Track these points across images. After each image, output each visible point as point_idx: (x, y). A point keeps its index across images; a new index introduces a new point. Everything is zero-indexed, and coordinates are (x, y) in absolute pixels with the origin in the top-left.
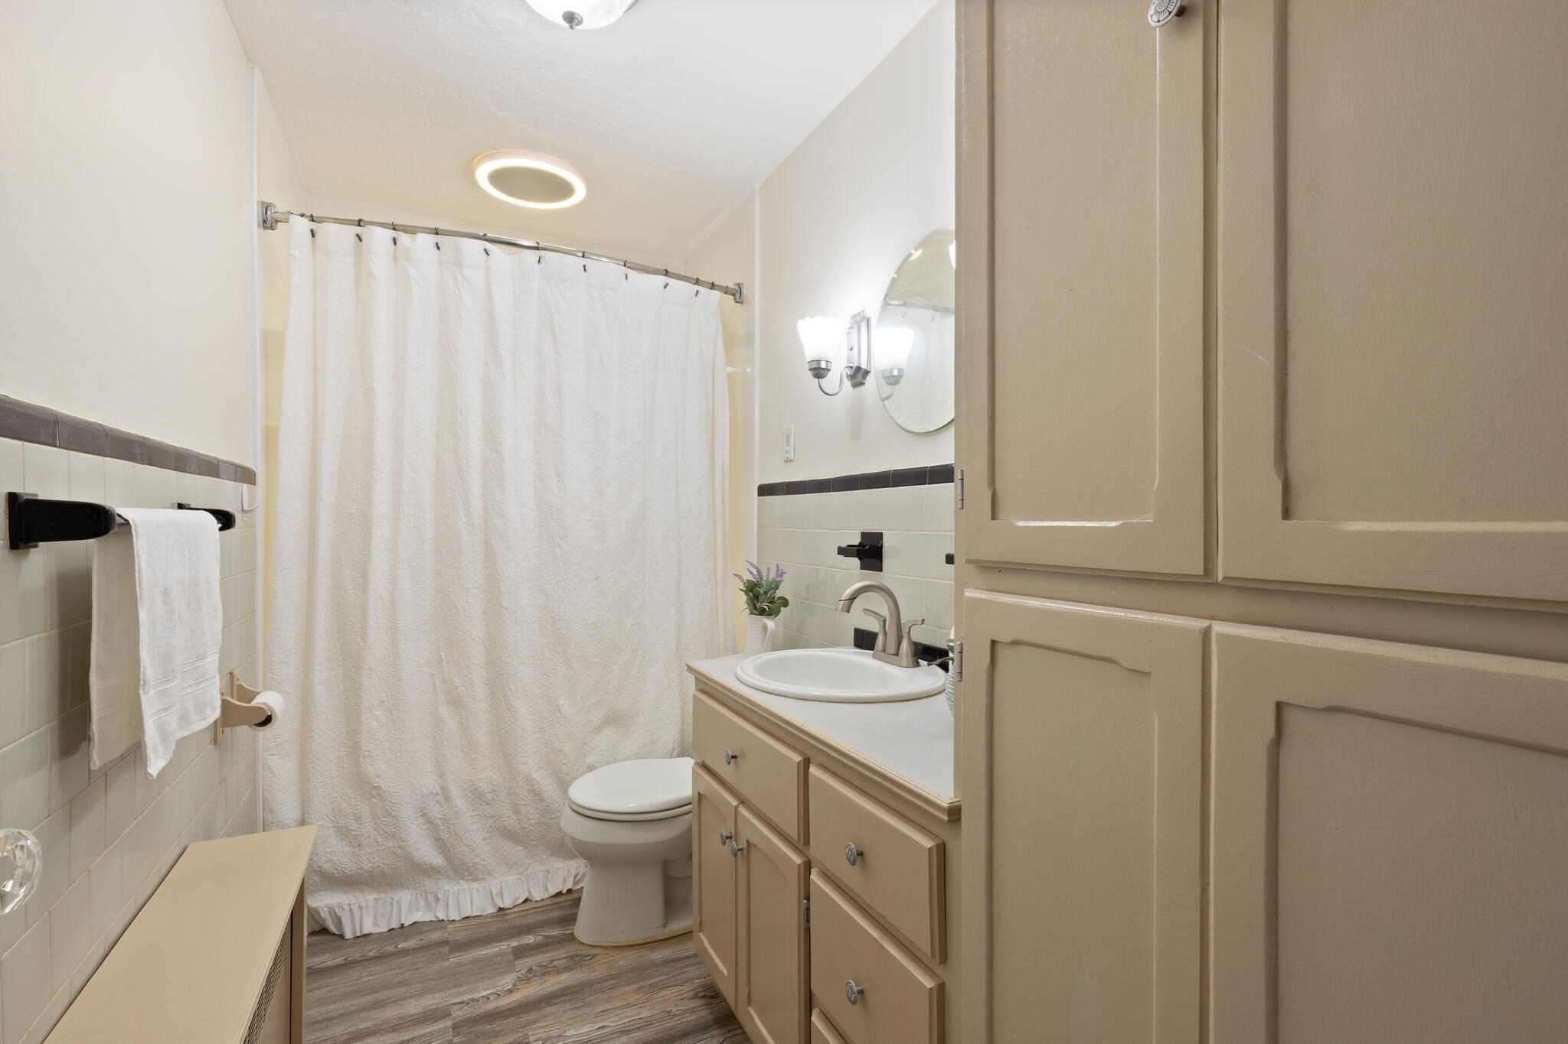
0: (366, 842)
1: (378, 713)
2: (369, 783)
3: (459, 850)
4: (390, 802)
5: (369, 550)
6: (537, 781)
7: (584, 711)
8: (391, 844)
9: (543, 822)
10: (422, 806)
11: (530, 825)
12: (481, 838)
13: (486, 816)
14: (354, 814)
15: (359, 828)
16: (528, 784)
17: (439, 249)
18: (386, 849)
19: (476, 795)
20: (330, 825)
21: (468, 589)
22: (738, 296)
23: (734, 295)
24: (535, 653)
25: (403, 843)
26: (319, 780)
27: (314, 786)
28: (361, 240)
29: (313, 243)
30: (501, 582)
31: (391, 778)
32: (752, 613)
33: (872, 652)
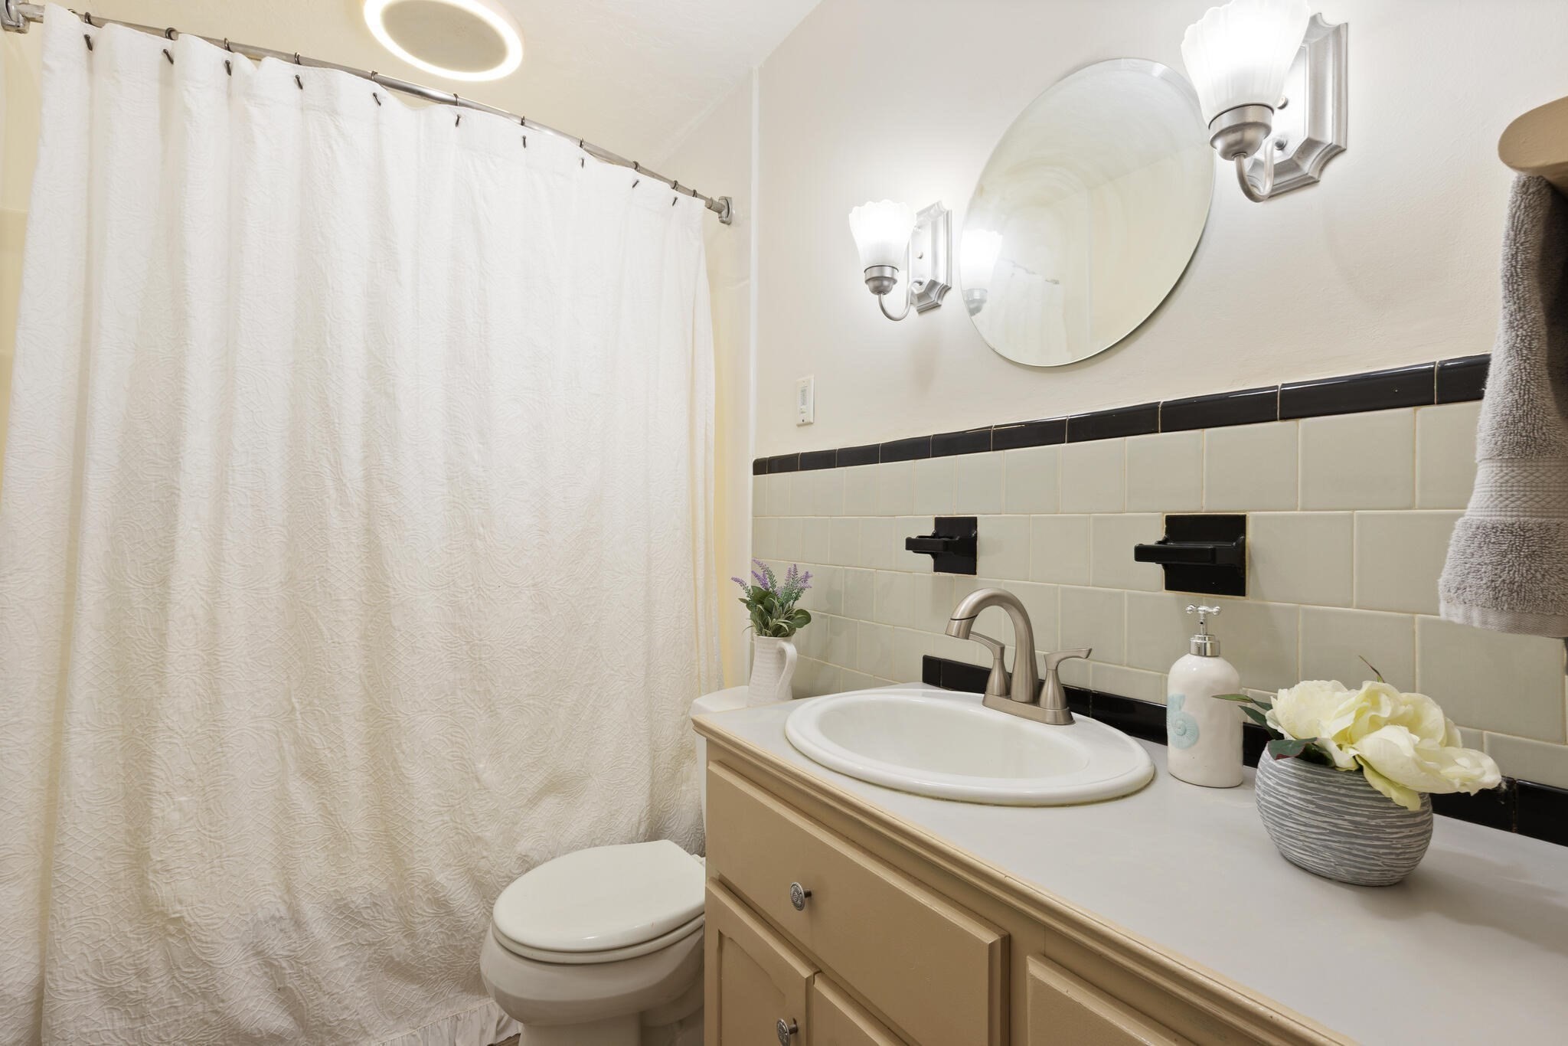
0: (155, 1009)
1: (183, 799)
2: (163, 914)
3: (316, 1002)
4: (200, 941)
5: (173, 541)
6: (443, 886)
7: (514, 776)
8: (200, 1009)
9: (450, 946)
10: (255, 941)
11: (431, 951)
12: (353, 979)
13: (360, 944)
14: (135, 965)
15: (144, 988)
16: (427, 892)
17: (301, 86)
18: (190, 1017)
19: (345, 914)
20: (90, 987)
21: (338, 600)
22: (724, 213)
23: (720, 212)
24: (443, 695)
25: (221, 1005)
26: (72, 915)
27: (63, 926)
28: (172, 61)
29: (90, 59)
30: (390, 590)
31: (202, 902)
32: (760, 633)
33: (983, 695)
